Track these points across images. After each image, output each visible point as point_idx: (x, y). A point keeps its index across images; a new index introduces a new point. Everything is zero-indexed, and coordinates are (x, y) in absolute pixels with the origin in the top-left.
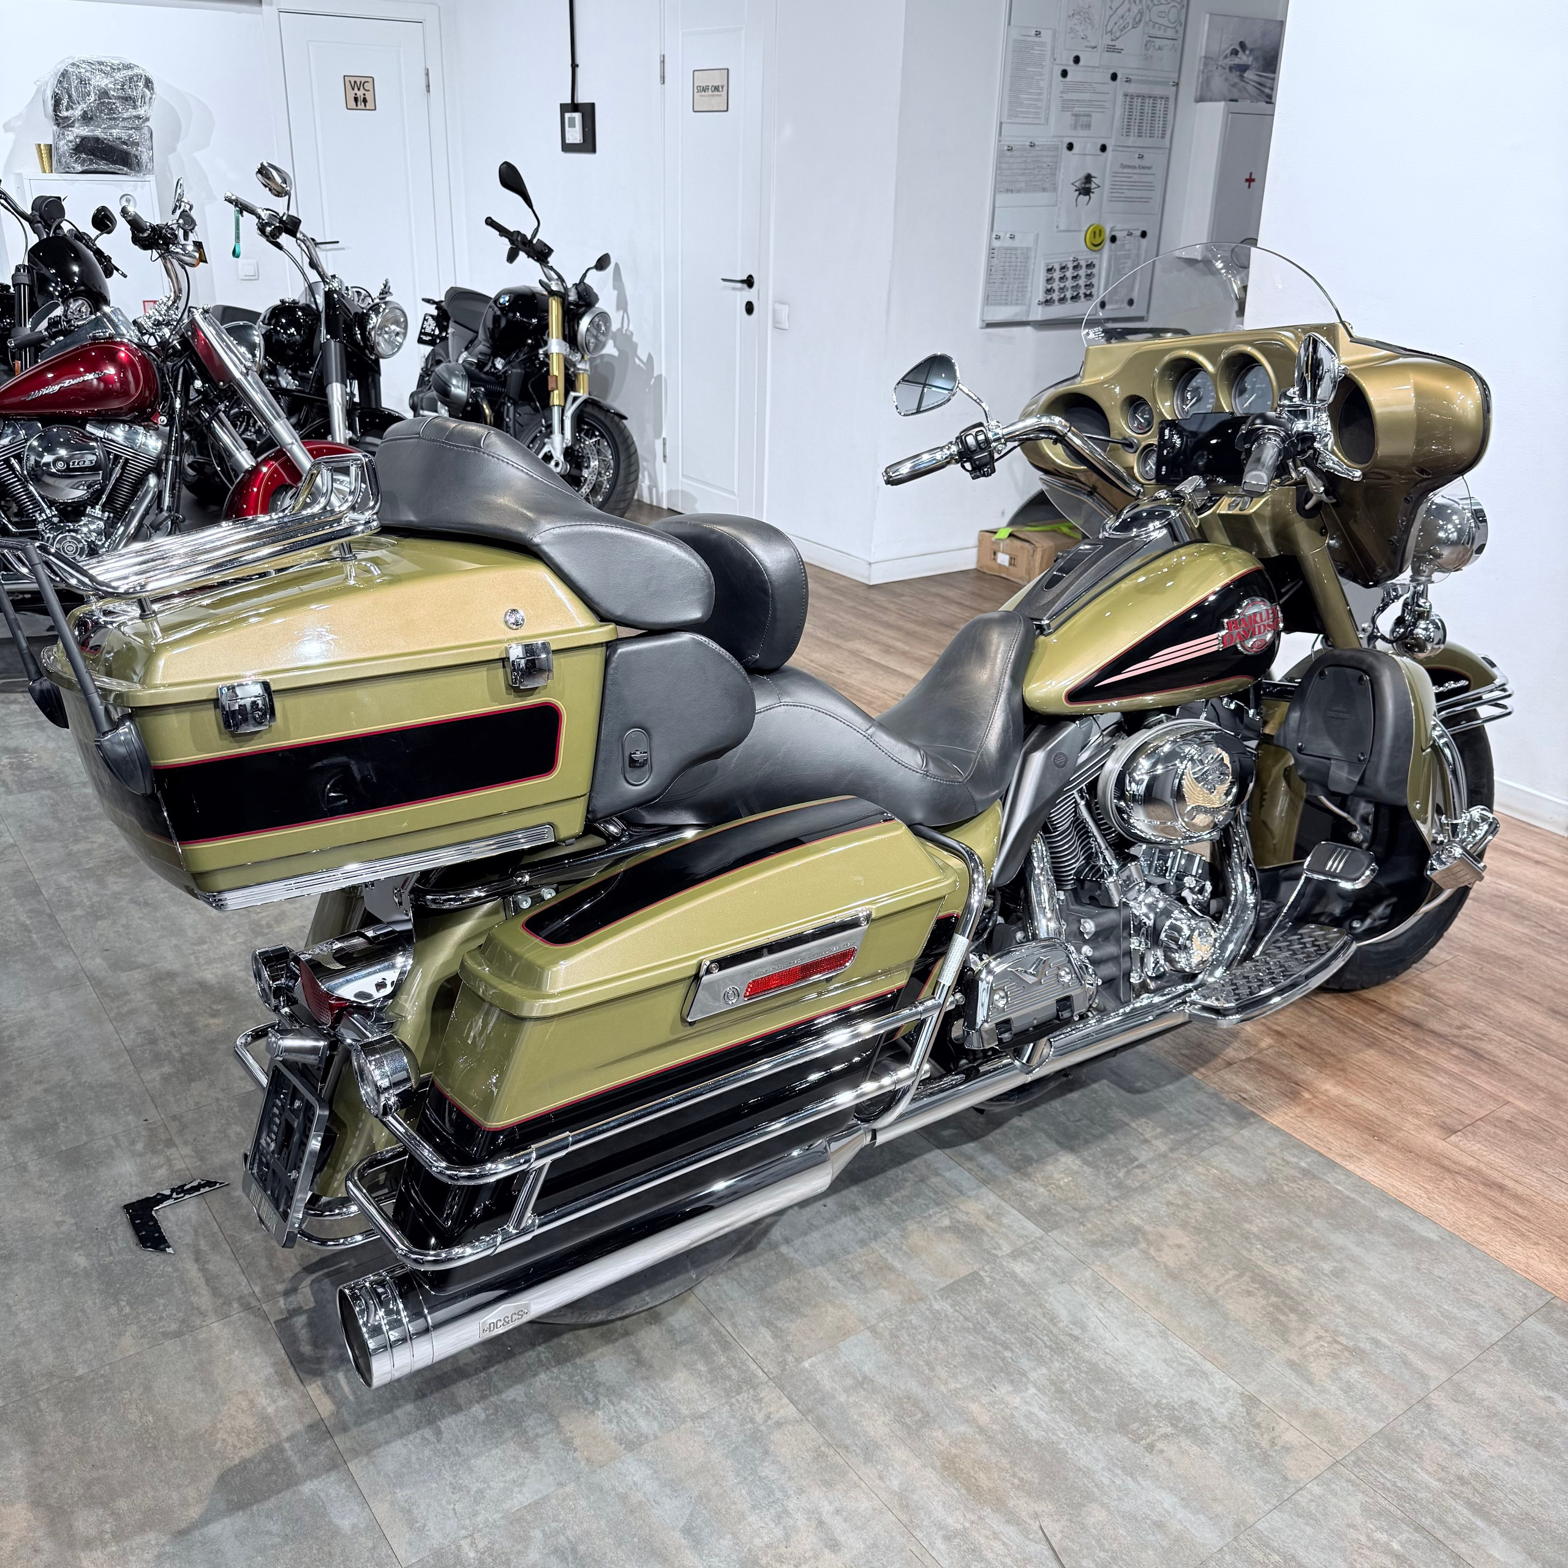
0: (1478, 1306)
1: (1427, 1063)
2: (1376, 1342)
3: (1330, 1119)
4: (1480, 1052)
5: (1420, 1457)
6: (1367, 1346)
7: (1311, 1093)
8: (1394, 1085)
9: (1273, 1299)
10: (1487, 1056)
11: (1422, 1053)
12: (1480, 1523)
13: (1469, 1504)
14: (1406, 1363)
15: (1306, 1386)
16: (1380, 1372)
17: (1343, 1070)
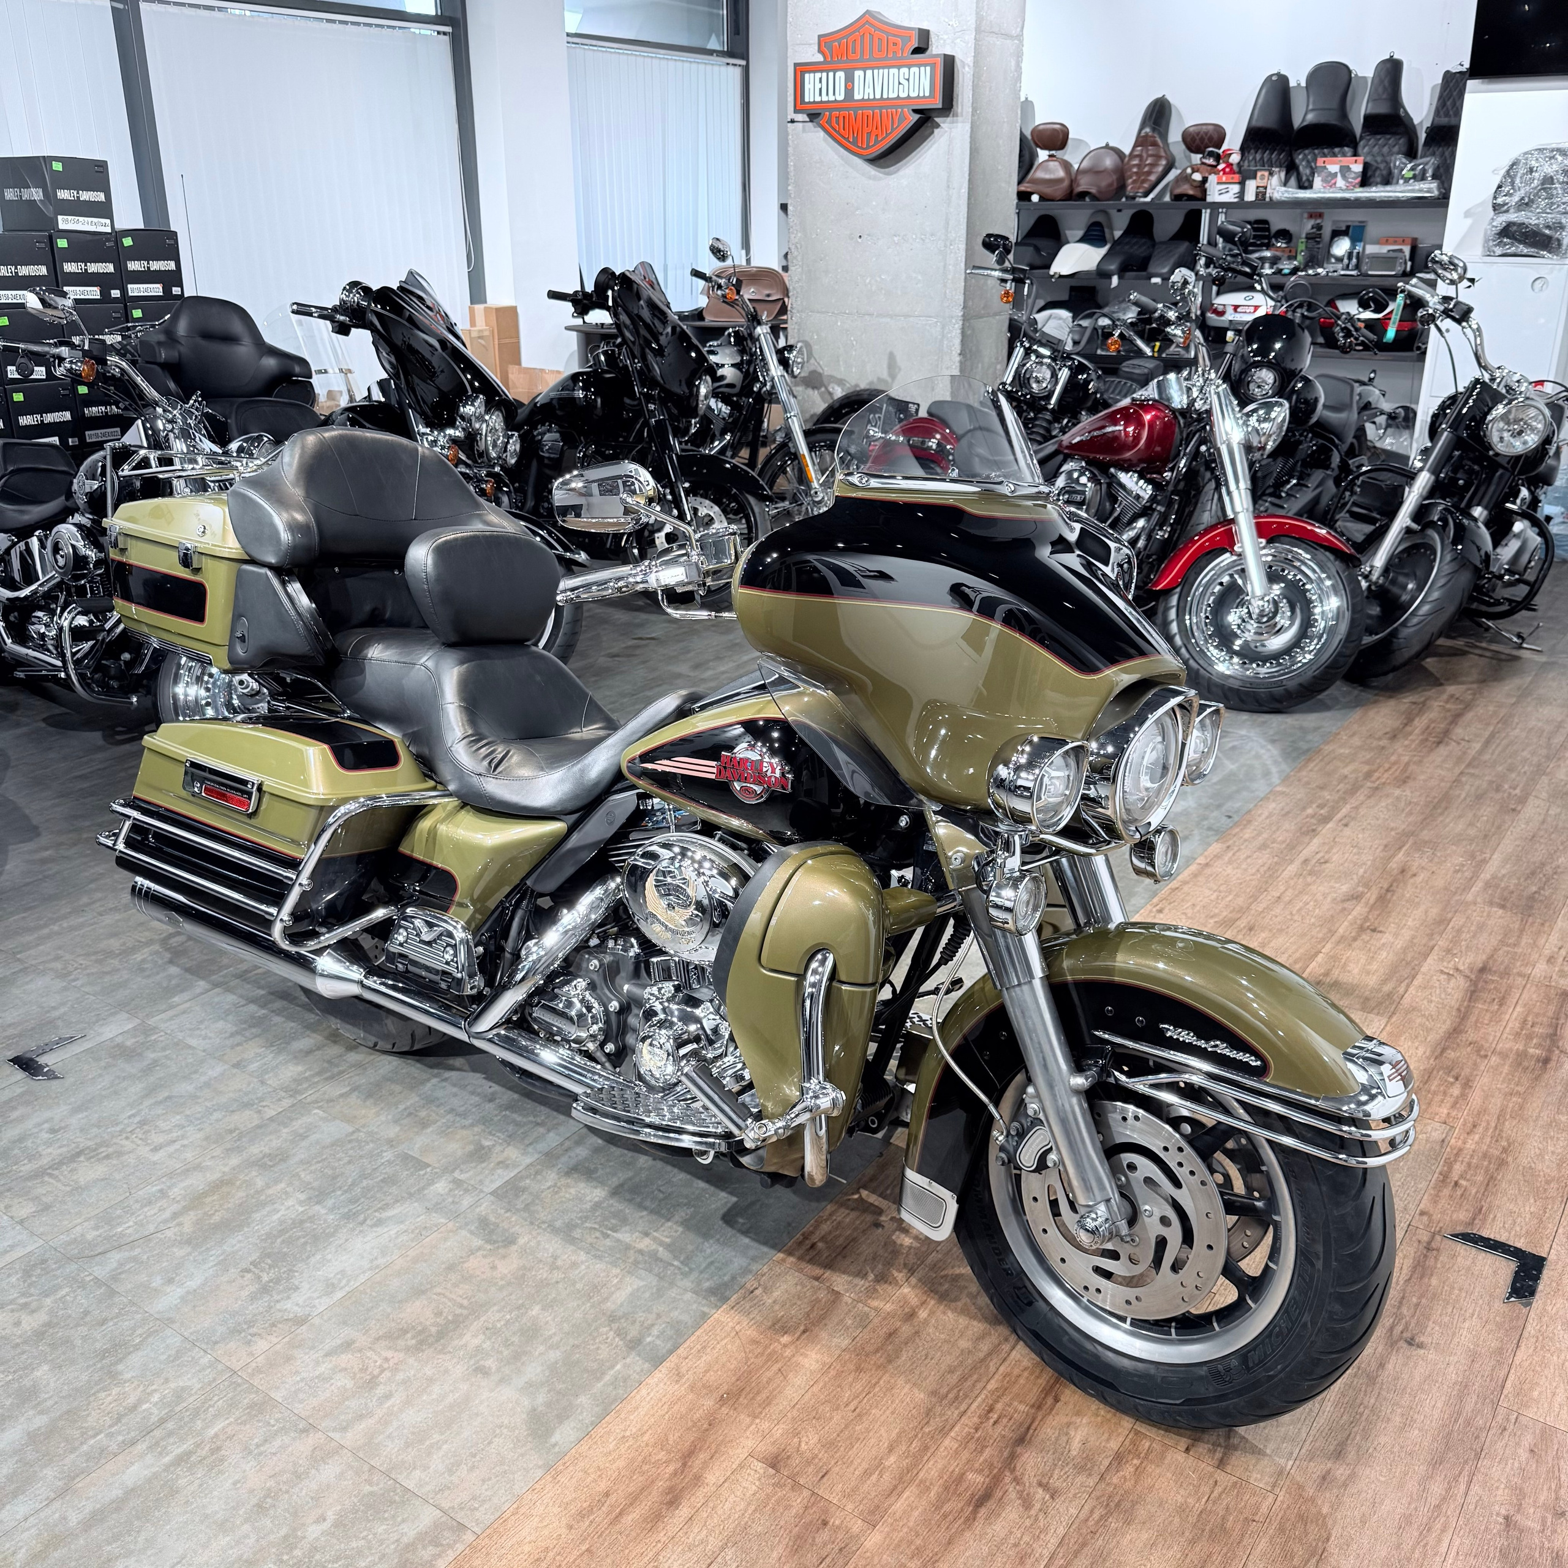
0: (451, 1471)
1: (926, 1448)
2: (388, 1396)
3: (747, 1359)
4: (991, 1504)
5: (244, 1423)
6: (380, 1391)
7: (793, 1343)
8: (851, 1416)
9: (434, 1330)
10: (983, 1511)
11: (949, 1443)
12: (167, 1459)
13: (189, 1454)
14: (360, 1417)
15: (321, 1353)
16: (347, 1399)
17: (859, 1369)
